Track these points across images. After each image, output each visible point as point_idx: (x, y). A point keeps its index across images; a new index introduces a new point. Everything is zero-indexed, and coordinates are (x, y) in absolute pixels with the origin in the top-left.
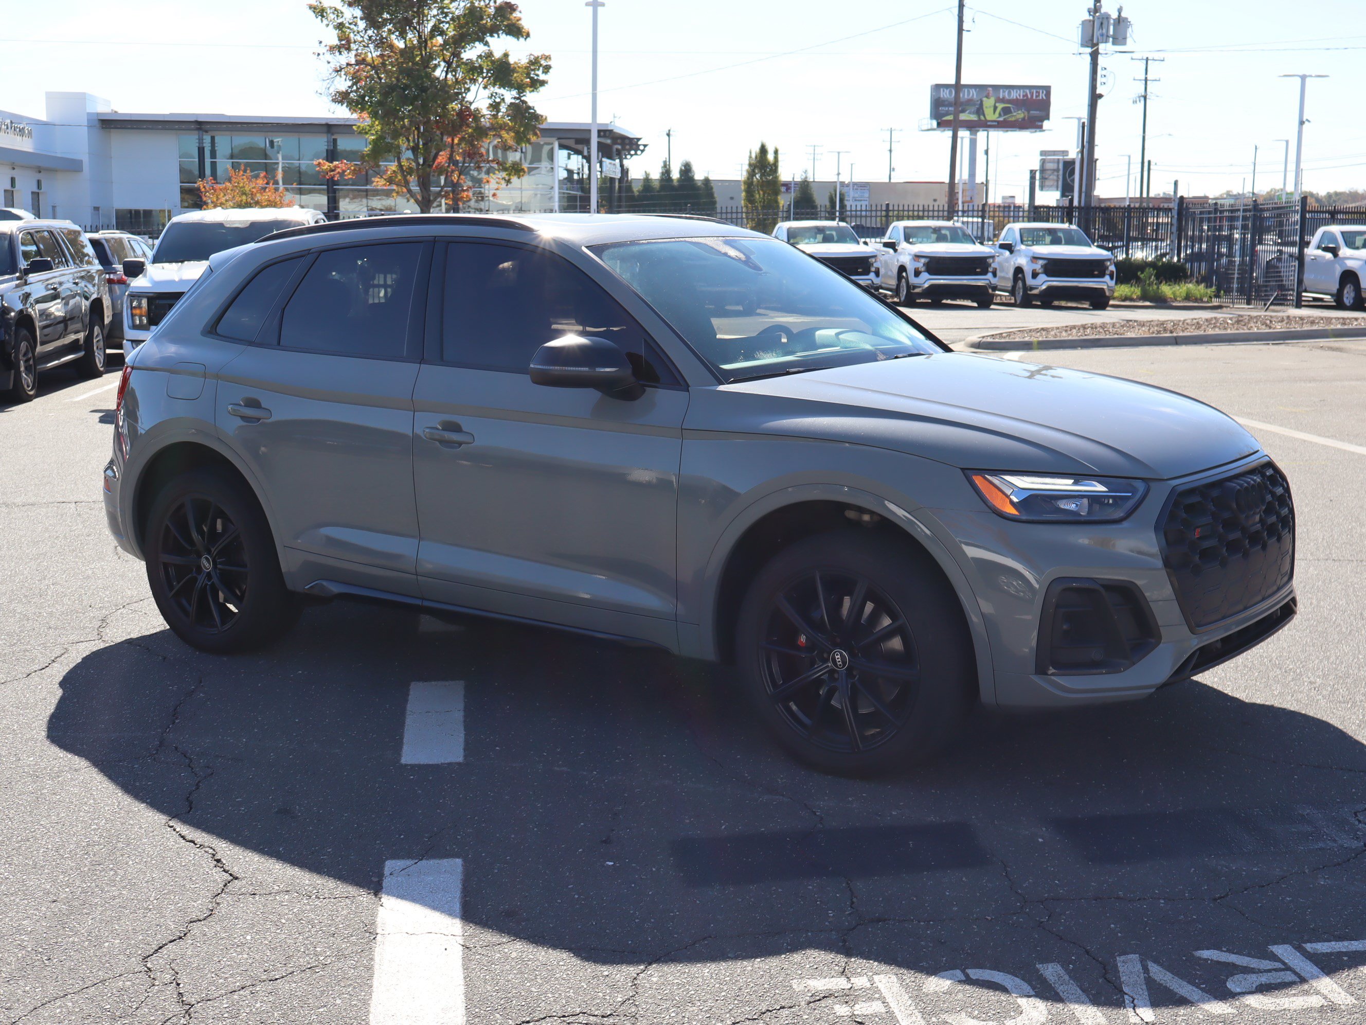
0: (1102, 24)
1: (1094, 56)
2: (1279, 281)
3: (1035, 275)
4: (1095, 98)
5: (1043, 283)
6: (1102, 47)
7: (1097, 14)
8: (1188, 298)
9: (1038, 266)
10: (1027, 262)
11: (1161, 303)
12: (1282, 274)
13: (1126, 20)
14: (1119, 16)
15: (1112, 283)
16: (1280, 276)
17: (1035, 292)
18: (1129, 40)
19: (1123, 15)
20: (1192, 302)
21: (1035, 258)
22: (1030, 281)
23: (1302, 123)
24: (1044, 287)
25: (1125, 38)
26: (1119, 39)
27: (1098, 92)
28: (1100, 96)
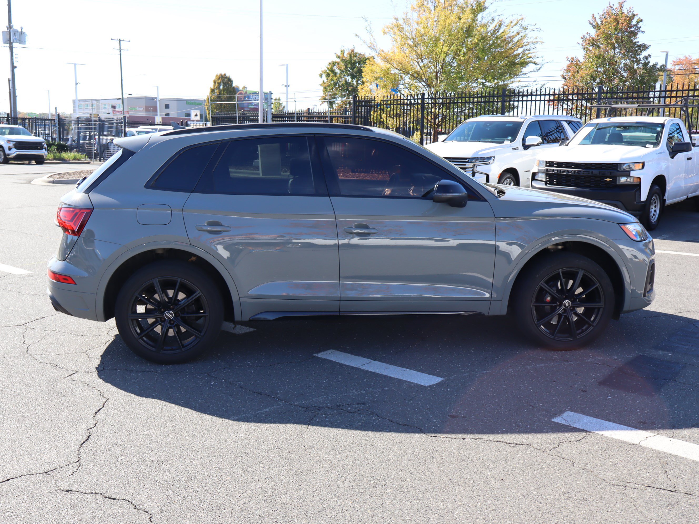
0: (15, 34)
1: (11, 48)
2: (109, 152)
3: (10, 149)
4: (13, 67)
5: (14, 152)
6: (15, 45)
7: (12, 29)
8: (75, 159)
9: (11, 145)
10: (5, 143)
11: (64, 161)
12: (110, 149)
13: (24, 33)
14: (22, 31)
15: (46, 152)
16: (109, 150)
17: (10, 157)
18: (26, 42)
19: (23, 31)
20: (77, 161)
21: (9, 141)
22: (7, 152)
23: (77, 84)
24: (15, 155)
25: (25, 41)
26: (22, 41)
27: (14, 65)
28: (16, 67)
